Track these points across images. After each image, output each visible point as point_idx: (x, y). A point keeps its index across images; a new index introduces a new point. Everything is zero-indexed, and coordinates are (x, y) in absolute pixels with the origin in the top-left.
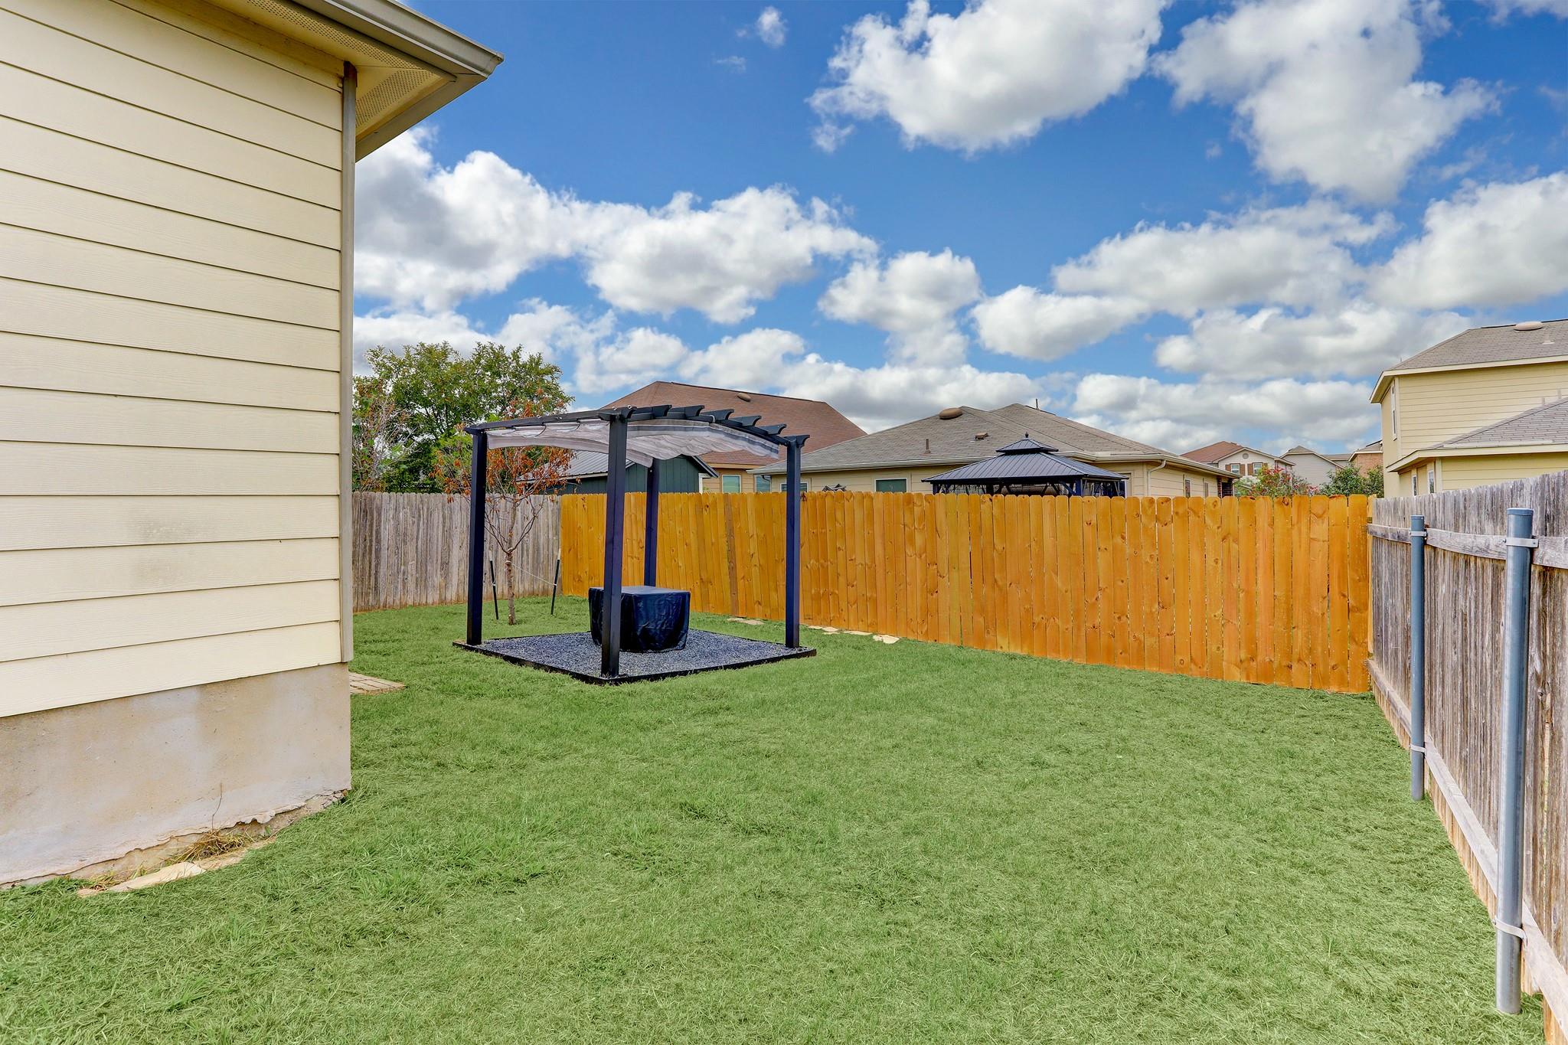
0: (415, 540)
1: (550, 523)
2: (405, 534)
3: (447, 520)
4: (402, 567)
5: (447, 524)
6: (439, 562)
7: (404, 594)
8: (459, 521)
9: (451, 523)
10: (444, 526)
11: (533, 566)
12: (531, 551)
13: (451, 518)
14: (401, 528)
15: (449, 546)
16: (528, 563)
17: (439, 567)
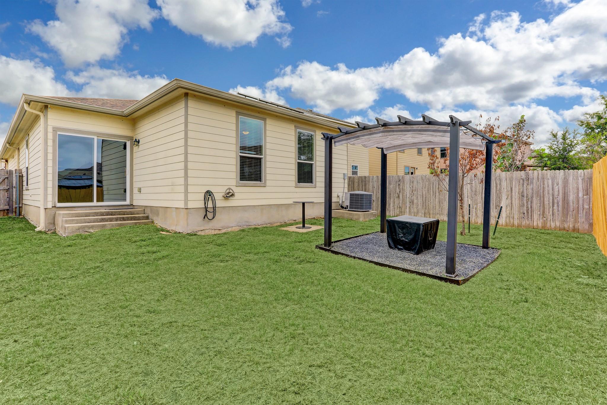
0: (481, 194)
1: (580, 186)
2: (476, 191)
3: (498, 185)
4: (475, 206)
5: (498, 187)
6: (494, 205)
7: (476, 218)
8: (505, 185)
9: (501, 187)
10: (496, 188)
11: (563, 213)
12: (560, 204)
13: (500, 184)
14: (474, 189)
15: (500, 198)
16: (558, 211)
17: (494, 207)
